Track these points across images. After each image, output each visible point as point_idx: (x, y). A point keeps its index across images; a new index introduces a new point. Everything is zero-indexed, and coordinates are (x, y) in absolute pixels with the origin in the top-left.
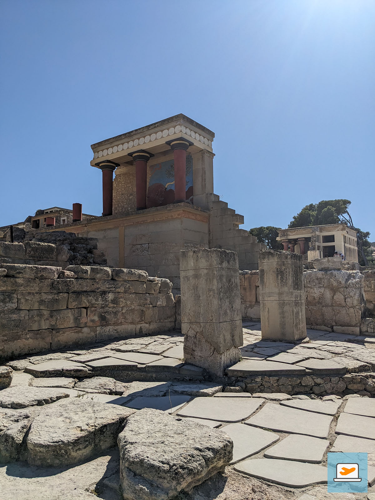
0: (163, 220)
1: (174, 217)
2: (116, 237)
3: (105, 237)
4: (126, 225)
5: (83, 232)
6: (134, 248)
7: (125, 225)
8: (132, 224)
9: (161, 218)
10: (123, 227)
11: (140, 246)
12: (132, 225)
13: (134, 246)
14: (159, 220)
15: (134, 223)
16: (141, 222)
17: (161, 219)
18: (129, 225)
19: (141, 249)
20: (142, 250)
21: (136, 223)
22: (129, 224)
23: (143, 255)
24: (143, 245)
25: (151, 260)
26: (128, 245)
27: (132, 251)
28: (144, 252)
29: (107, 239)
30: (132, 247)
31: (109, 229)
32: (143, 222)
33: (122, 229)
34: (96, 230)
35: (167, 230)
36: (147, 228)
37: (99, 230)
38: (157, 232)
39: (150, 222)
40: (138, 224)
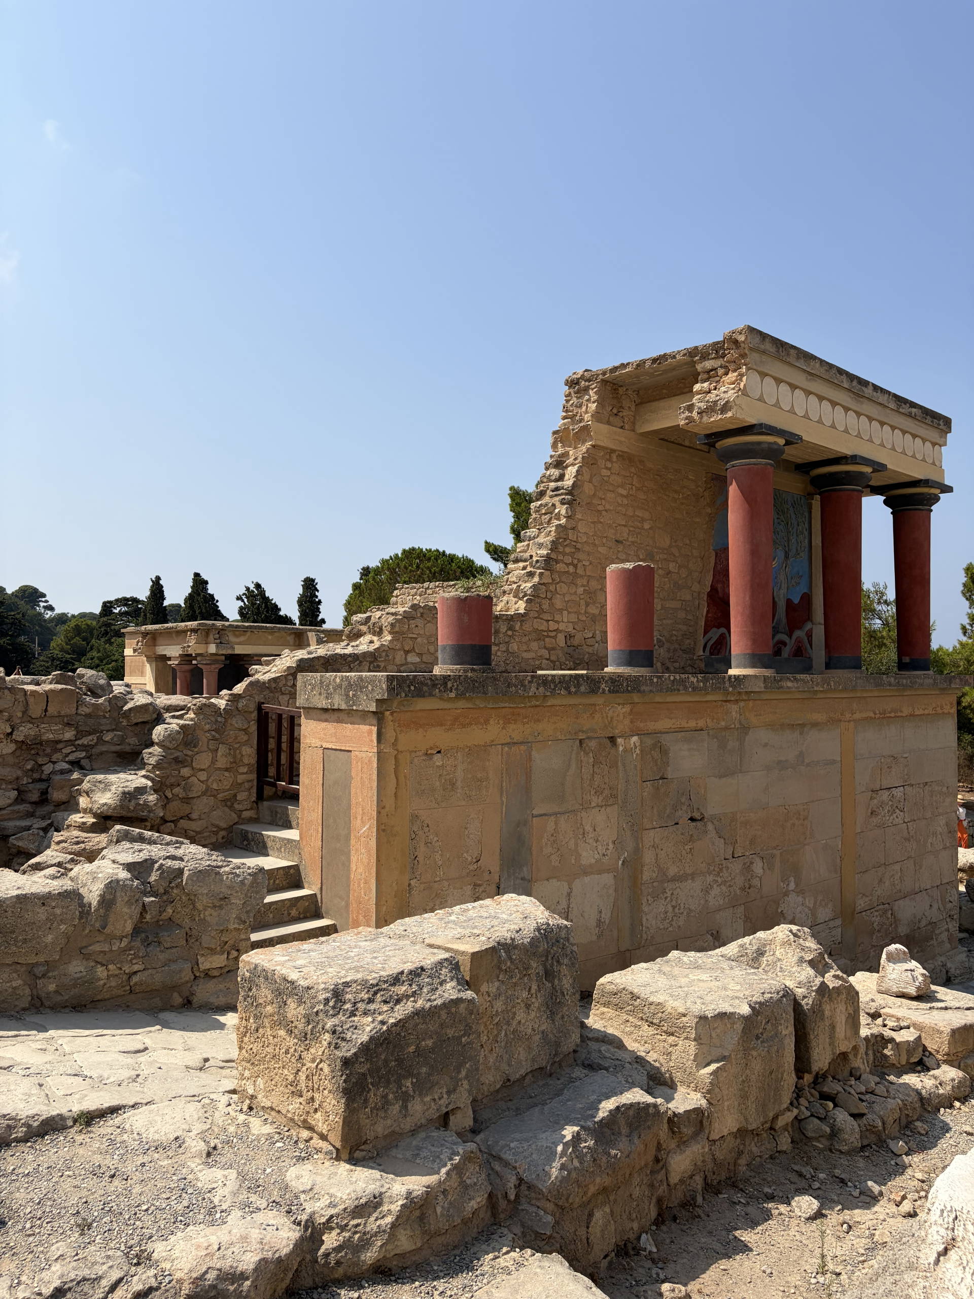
1: (945, 711)
2: (833, 762)
3: (801, 757)
4: (857, 716)
5: (723, 723)
6: (875, 801)
9: (926, 709)
11: (887, 793)
12: (871, 718)
13: (874, 795)
15: (875, 714)
17: (926, 712)
19: (890, 803)
20: (892, 806)
22: (864, 715)
23: (894, 823)
24: (894, 791)
25: (909, 840)
26: (864, 789)
27: (870, 811)
28: (895, 815)
29: (808, 765)
30: (871, 798)
31: (815, 725)
32: (895, 712)
33: (848, 730)
34: (772, 726)
35: (935, 746)
36: (902, 737)
37: (782, 726)
38: (919, 750)
39: (907, 716)
40: (884, 718)
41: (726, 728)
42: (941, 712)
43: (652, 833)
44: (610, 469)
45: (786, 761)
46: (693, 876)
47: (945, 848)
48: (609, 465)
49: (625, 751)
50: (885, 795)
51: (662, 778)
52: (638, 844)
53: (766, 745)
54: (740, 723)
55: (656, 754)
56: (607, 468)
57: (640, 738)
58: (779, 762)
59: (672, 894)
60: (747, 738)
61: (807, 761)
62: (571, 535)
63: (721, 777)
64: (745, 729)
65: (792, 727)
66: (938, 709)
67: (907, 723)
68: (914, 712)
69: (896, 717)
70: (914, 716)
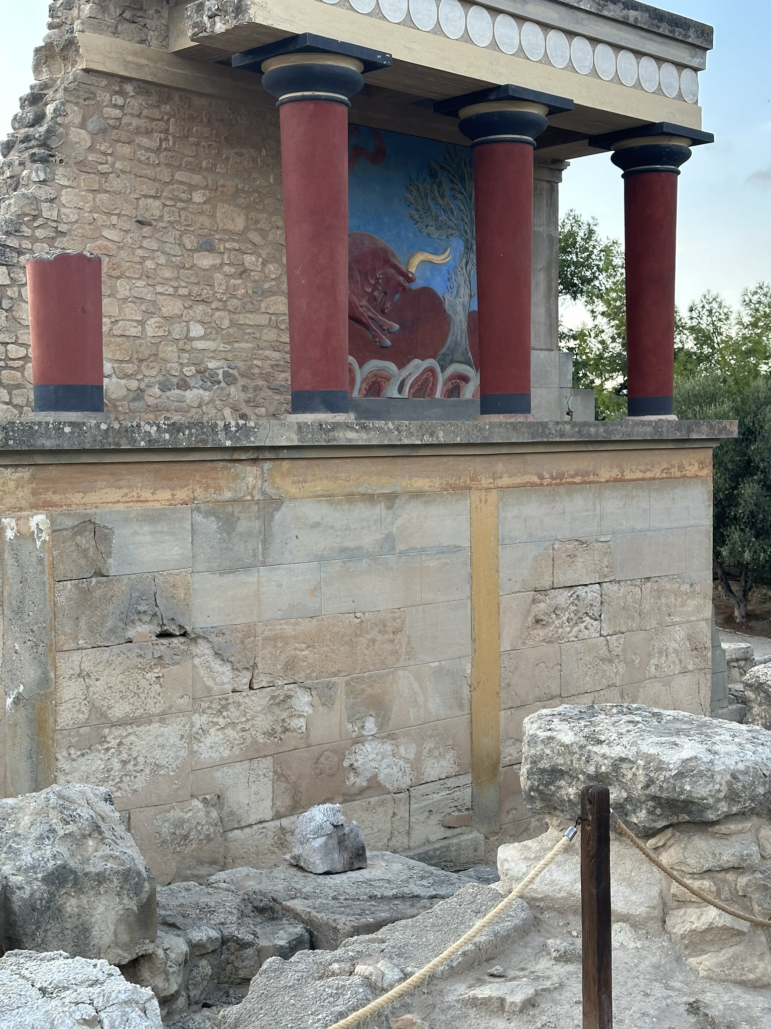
0: (654, 479)
1: (688, 474)
2: (457, 549)
3: (389, 543)
4: (505, 481)
5: (228, 495)
6: (542, 605)
7: (500, 483)
8: (536, 479)
9: (648, 470)
10: (487, 489)
11: (567, 593)
12: (533, 485)
13: (539, 596)
14: (639, 475)
15: (541, 477)
16: (573, 478)
17: (648, 475)
18: (519, 486)
19: (573, 608)
20: (576, 612)
21: (552, 478)
22: (519, 480)
23: (581, 636)
24: (581, 591)
25: (610, 661)
26: (517, 588)
27: (530, 619)
28: (582, 626)
29: (402, 553)
30: (534, 601)
31: (418, 495)
32: (583, 476)
33: (486, 501)
34: (329, 497)
35: (665, 525)
36: (598, 511)
37: (350, 498)
38: (633, 530)
39: (607, 481)
40: (561, 484)
41: (234, 501)
42: (679, 474)
43: (76, 656)
44: (122, 108)
45: (359, 548)
46: (163, 717)
47: (684, 672)
48: (120, 101)
49: (19, 536)
50: (562, 598)
51: (99, 574)
52: (45, 673)
53: (316, 525)
54: (264, 493)
55: (86, 541)
56: (115, 106)
57: (51, 517)
58: (344, 550)
59: (120, 744)
60: (278, 516)
61: (401, 547)
62: (47, 211)
63: (221, 574)
64: (273, 503)
65: (370, 498)
66: (673, 470)
67: (608, 492)
68: (623, 475)
69: (586, 482)
70: (624, 481)
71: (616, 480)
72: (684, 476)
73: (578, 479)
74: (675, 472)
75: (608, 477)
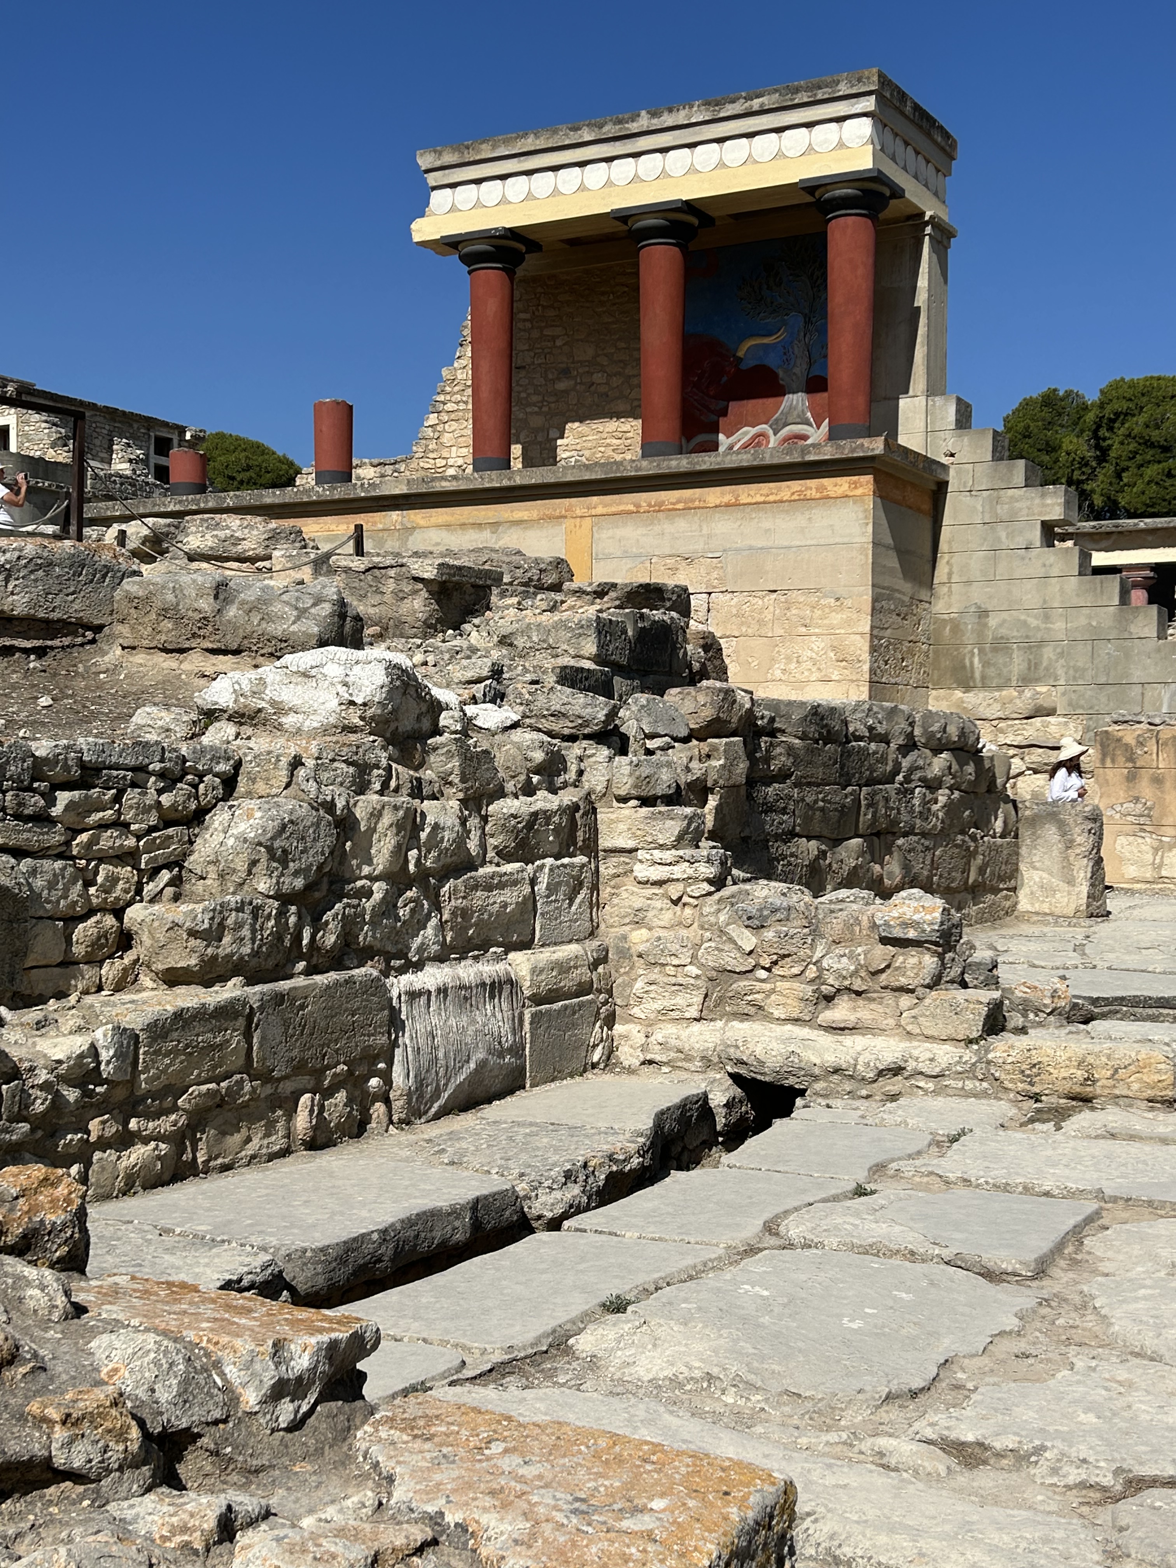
0: (781, 501)
4: (600, 510)
7: (594, 512)
8: (631, 508)
9: (772, 493)
10: (582, 517)
12: (630, 513)
14: (760, 499)
16: (674, 504)
17: (771, 498)
18: (614, 514)
21: (650, 505)
31: (517, 523)
32: (685, 502)
33: (580, 526)
34: (448, 526)
35: (798, 543)
36: (705, 531)
37: (463, 526)
38: (751, 548)
39: (716, 507)
40: (659, 511)
41: (384, 530)
42: (818, 495)
54: (402, 525)
60: (411, 539)
64: (409, 530)
65: (478, 526)
66: (808, 493)
67: (717, 515)
68: (737, 500)
69: (690, 509)
70: (740, 505)
71: (728, 505)
72: (828, 497)
73: (680, 506)
74: (814, 493)
75: (718, 502)
